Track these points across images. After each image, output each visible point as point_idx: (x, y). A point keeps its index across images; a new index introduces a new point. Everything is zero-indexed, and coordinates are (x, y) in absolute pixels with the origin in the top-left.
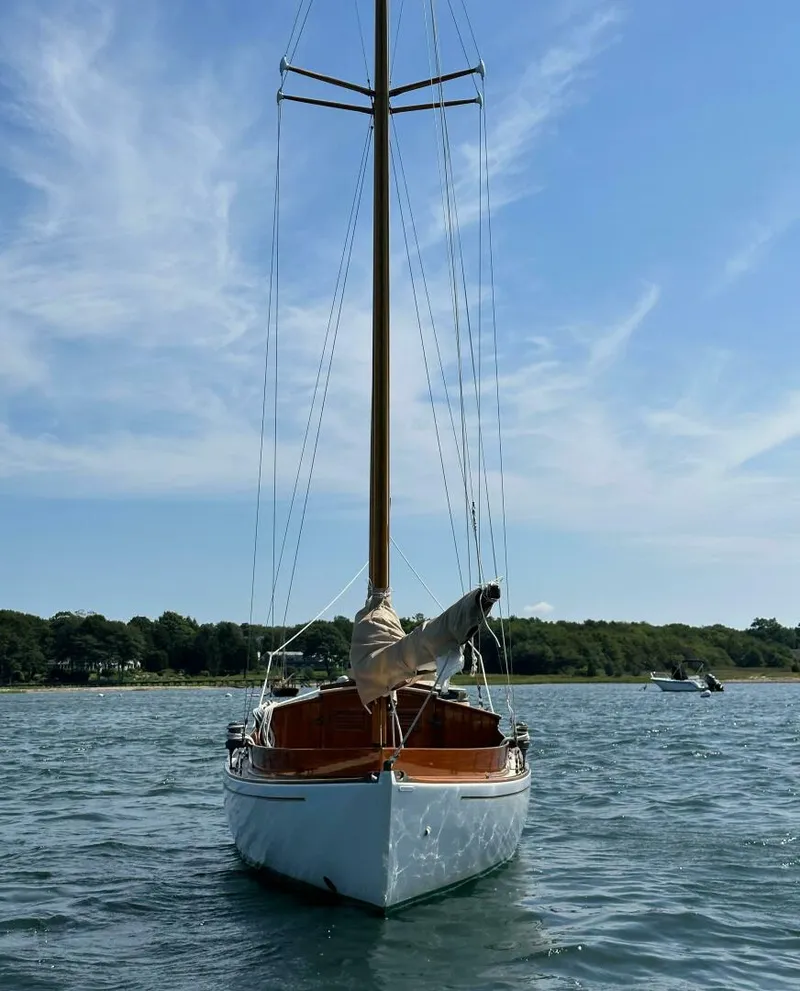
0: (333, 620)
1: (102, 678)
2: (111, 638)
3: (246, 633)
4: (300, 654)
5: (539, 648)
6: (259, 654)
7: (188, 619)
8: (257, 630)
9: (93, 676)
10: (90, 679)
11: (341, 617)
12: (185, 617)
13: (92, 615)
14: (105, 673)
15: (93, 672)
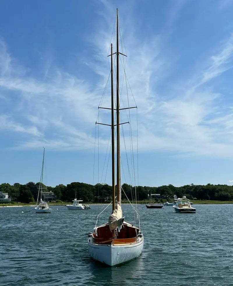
0: (168, 185)
1: (108, 201)
2: (110, 190)
3: (145, 189)
4: (159, 195)
5: (226, 193)
6: (148, 195)
7: (130, 185)
8: (148, 188)
9: (106, 200)
10: (105, 201)
11: (170, 185)
12: (129, 185)
13: (105, 184)
14: (109, 200)
15: (106, 199)
